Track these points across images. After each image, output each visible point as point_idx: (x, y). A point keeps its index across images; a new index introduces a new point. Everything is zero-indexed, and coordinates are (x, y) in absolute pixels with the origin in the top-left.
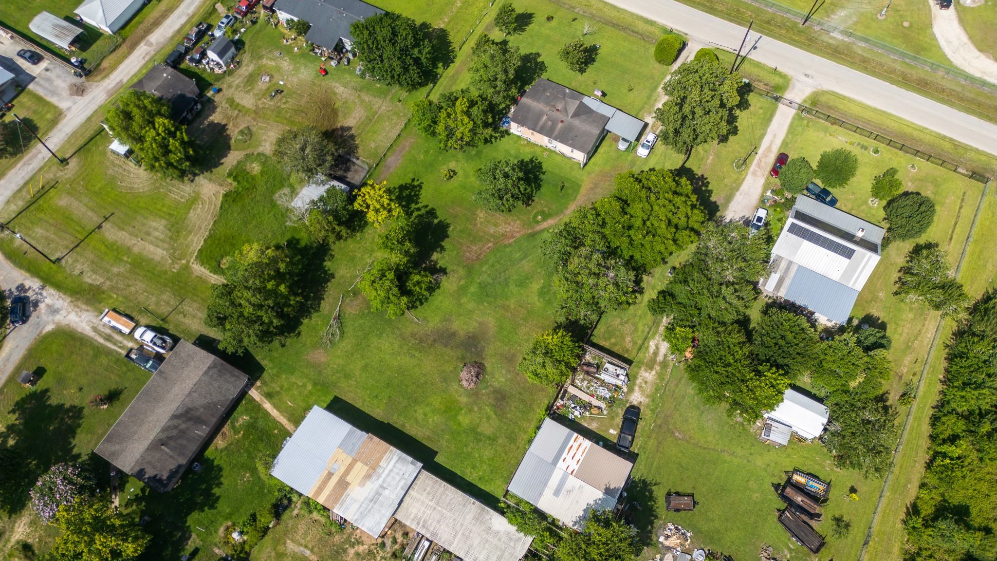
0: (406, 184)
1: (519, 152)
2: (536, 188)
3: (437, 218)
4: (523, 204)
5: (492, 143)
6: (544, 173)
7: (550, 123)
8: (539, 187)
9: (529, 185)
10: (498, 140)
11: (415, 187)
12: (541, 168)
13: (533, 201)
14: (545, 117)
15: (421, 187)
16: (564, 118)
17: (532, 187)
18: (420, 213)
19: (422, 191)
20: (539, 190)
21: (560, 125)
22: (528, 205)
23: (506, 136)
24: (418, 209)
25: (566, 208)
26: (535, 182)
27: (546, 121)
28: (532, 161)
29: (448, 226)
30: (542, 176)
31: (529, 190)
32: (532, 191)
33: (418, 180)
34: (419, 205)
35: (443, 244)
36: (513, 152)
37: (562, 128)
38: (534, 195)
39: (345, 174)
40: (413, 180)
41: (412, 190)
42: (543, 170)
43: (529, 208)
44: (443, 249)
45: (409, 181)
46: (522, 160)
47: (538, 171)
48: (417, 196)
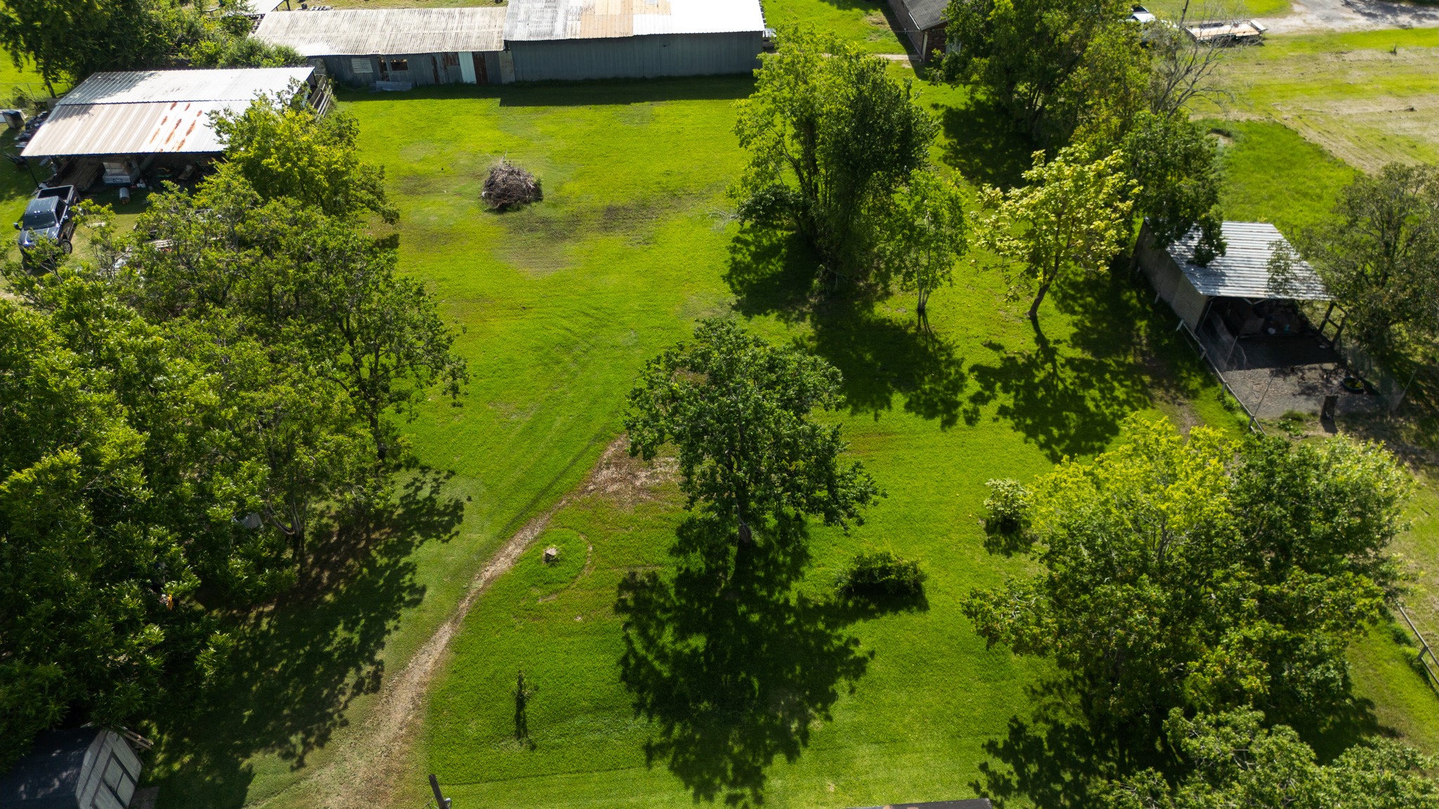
1: (835, 775)
2: (642, 661)
3: (908, 407)
4: (654, 577)
5: (991, 747)
6: (651, 752)
8: (633, 673)
9: (681, 662)
10: (983, 779)
12: (683, 771)
13: (621, 608)
17: (662, 656)
18: (968, 392)
20: (624, 661)
22: (628, 584)
24: (980, 399)
25: (456, 646)
26: (663, 686)
28: (751, 776)
30: (645, 728)
31: (667, 637)
32: (650, 643)
36: (865, 755)
38: (632, 632)
42: (661, 767)
43: (623, 573)
46: (792, 754)
47: (682, 745)
48: (1030, 430)
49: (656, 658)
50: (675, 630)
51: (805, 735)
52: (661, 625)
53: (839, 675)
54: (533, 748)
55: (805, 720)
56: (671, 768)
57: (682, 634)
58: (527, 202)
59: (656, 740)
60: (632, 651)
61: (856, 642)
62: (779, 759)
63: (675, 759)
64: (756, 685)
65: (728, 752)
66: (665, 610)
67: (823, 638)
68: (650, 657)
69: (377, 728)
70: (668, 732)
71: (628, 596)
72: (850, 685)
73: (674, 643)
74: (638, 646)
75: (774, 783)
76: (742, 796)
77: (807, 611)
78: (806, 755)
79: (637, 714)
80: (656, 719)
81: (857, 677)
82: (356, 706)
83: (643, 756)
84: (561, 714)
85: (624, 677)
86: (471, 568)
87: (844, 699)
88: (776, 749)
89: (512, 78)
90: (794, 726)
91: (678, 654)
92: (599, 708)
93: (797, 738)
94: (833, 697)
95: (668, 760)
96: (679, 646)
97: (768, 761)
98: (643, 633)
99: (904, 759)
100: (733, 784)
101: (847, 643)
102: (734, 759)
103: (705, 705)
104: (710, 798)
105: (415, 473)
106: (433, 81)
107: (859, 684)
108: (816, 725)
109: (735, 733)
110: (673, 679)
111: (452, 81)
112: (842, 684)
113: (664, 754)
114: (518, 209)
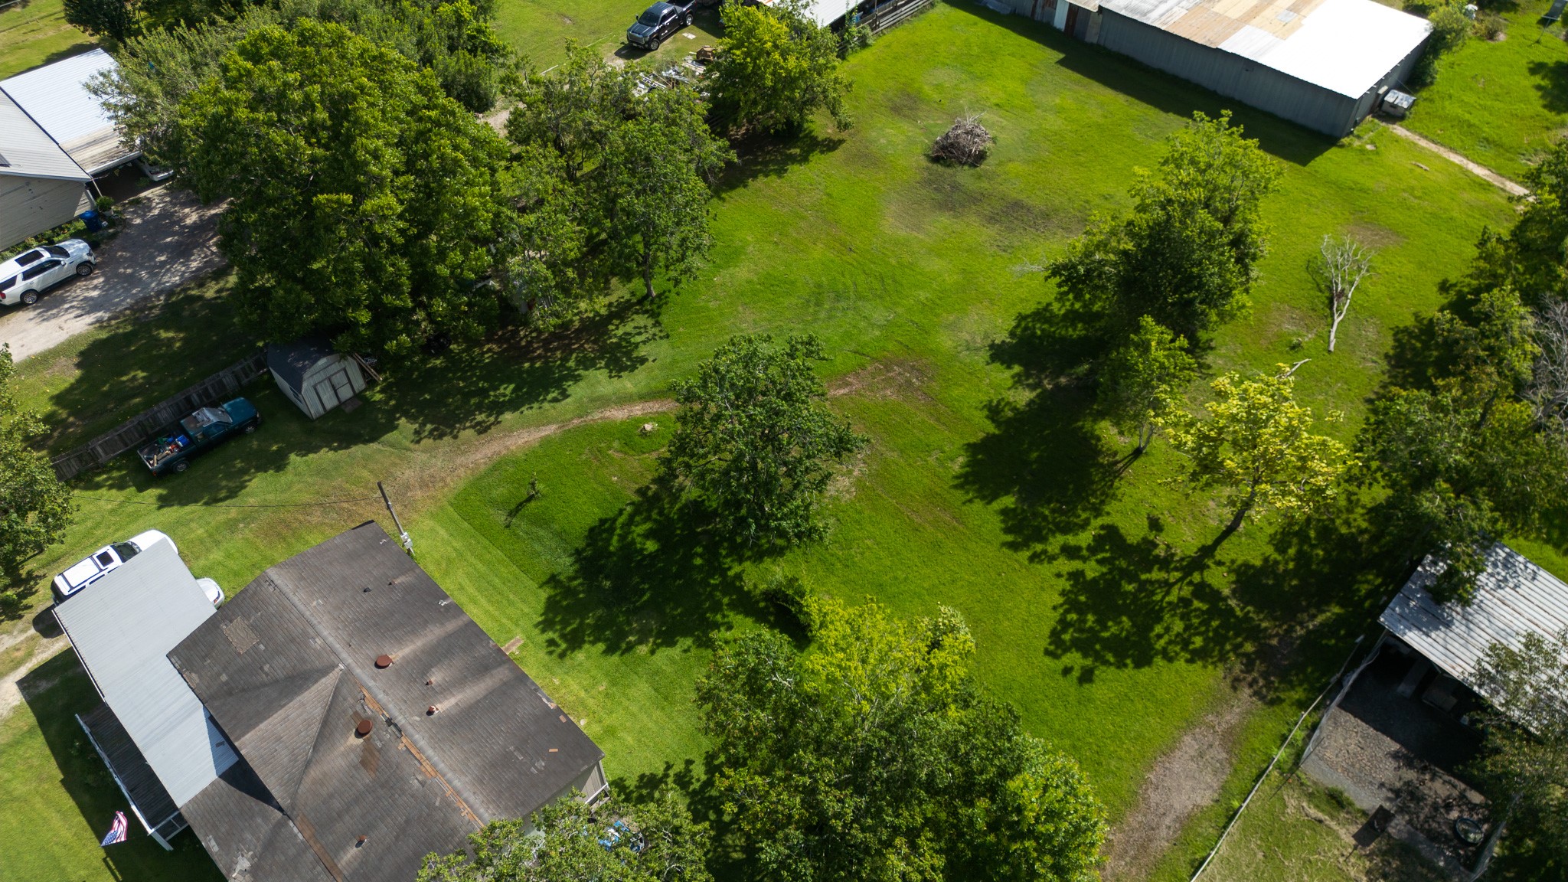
0: (1121, 665)
1: (614, 683)
2: (612, 530)
3: (1003, 512)
4: (680, 490)
5: (710, 758)
6: (551, 580)
7: (436, 677)
8: (599, 532)
9: (628, 549)
10: (679, 767)
11: (1084, 646)
12: (551, 605)
13: (641, 492)
14: (441, 707)
15: (1055, 635)
16: (364, 674)
17: (622, 538)
18: (1071, 540)
19: (1051, 619)
20: (603, 522)
21: (398, 654)
23: (632, 783)
24: (1071, 552)
25: (545, 441)
26: (602, 553)
27: (445, 690)
28: (575, 641)
29: (965, 481)
30: (565, 565)
31: (641, 529)
32: (628, 524)
33: (1067, 671)
34: (1066, 566)
35: (991, 428)
36: (641, 688)
37: (399, 642)
38: (629, 509)
39: (1410, 775)
40: (1087, 676)
41: (1093, 633)
42: (544, 593)
44: (994, 411)
45: (1106, 675)
46: (610, 650)
47: (569, 592)
48: (1071, 603)
49: (619, 535)
50: (651, 529)
51: (630, 647)
52: (648, 519)
53: (692, 635)
54: (508, 526)
55: (640, 642)
56: (549, 598)
57: (648, 535)
58: (962, 164)
59: (562, 578)
60: (614, 520)
61: (730, 627)
62: (601, 646)
63: (556, 595)
64: (645, 598)
65: (583, 618)
66: (661, 513)
67: (717, 607)
68: (618, 531)
69: (464, 453)
70: (571, 579)
71: (654, 487)
72: (689, 647)
73: (639, 535)
74: (621, 520)
75: (580, 656)
76: (557, 645)
77: (732, 586)
78: (615, 658)
79: (571, 555)
80: (576, 567)
81: (699, 646)
82: (468, 434)
83: (544, 579)
84: (542, 521)
85: (592, 530)
86: (604, 402)
87: (675, 652)
88: (606, 640)
89: (1095, 40)
90: (631, 638)
91: (633, 542)
92: (559, 535)
93: (624, 646)
94: (671, 643)
95: (553, 593)
96: (639, 540)
97: (593, 643)
98: (632, 517)
99: (658, 714)
100: (563, 636)
101: (723, 624)
102: (581, 624)
103: (607, 584)
104: (543, 631)
105: (650, 322)
106: (1029, 15)
107: (693, 650)
108: (643, 650)
109: (599, 612)
110: (611, 554)
111: (1045, 21)
112: (688, 642)
113: (555, 588)
114: (949, 166)
